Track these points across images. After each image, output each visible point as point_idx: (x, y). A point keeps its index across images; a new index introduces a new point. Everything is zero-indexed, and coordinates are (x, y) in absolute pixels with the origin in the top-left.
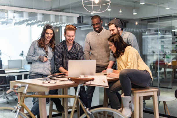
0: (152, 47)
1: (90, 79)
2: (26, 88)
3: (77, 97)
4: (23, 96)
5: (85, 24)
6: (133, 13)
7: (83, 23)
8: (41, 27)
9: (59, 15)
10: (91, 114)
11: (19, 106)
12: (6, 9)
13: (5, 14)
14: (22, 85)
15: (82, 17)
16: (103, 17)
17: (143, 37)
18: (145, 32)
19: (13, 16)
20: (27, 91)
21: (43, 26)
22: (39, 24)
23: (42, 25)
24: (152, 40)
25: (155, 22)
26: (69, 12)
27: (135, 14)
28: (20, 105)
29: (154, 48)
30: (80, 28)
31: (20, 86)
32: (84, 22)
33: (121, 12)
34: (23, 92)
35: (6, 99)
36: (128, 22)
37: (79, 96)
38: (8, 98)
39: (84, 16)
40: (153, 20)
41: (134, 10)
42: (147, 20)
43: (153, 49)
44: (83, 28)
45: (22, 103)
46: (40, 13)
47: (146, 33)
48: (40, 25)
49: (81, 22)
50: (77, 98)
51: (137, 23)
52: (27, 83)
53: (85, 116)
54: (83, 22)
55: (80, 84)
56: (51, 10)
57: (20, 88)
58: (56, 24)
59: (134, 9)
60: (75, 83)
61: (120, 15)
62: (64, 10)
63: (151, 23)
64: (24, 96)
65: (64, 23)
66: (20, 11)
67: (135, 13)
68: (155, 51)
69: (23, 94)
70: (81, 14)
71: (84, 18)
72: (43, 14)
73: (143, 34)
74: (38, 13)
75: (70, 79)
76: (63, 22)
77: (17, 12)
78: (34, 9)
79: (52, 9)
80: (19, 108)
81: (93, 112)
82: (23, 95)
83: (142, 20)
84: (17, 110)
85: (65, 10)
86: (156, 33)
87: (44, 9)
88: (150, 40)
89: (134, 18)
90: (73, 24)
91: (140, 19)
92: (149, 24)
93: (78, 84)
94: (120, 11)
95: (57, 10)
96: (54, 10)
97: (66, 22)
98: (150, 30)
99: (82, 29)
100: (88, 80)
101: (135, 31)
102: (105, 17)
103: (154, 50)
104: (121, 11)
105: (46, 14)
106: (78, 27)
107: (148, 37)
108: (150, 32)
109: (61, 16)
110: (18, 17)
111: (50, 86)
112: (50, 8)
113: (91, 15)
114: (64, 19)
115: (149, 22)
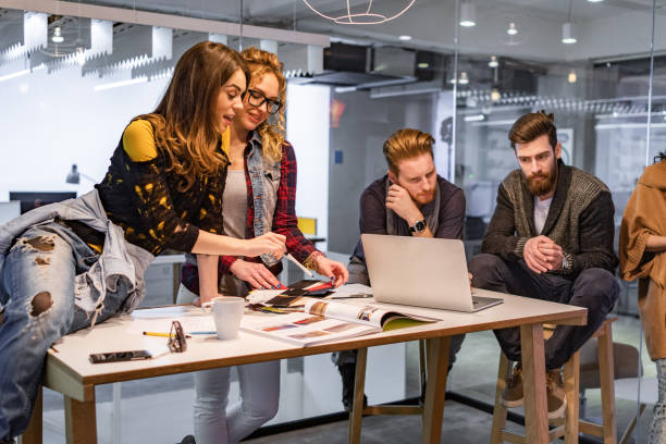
5: (383, 77)
6: (562, 38)
7: (374, 73)
15: (369, 51)
17: (599, 127)
18: (609, 110)
24: (637, 138)
27: (569, 41)
30: (368, 89)
32: (379, 68)
33: (512, 32)
36: (543, 74)
39: (377, 45)
41: (566, 28)
42: (619, 67)
44: (379, 92)
47: (615, 115)
49: (368, 69)
51: (572, 78)
54: (372, 68)
59: (565, 22)
61: (512, 43)
63: (633, 79)
67: (572, 37)
70: (366, 38)
71: (377, 54)
73: (600, 117)
78: (138, 9)
83: (597, 66)
86: (644, 114)
88: (625, 141)
89: (570, 57)
91: (591, 60)
92: (625, 80)
94: (509, 28)
98: (629, 103)
99: (374, 95)
104: (516, 28)
106: (360, 87)
107: (619, 130)
108: (630, 111)
113: (401, 42)
115: (623, 73)
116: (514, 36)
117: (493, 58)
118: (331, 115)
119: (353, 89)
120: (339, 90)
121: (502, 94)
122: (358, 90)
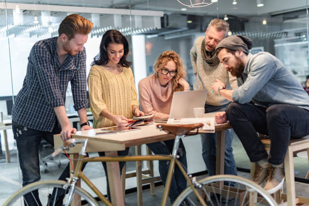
0: (292, 64)
1: (196, 125)
2: (84, 145)
3: (174, 157)
4: (80, 161)
5: (172, 29)
6: (256, 5)
7: (168, 27)
8: (98, 37)
9: (129, 15)
10: (201, 186)
11: (74, 178)
12: (35, 9)
13: (34, 19)
14: (78, 141)
15: (166, 17)
16: (203, 15)
17: (276, 46)
18: (280, 36)
19: (48, 21)
20: (85, 150)
21: (100, 36)
22: (93, 33)
23: (98, 35)
24: (291, 50)
25: (296, 17)
26: (146, 9)
27: (260, 5)
28: (75, 176)
29: (295, 64)
30: (163, 36)
31: (73, 143)
32: (170, 25)
33: (235, 3)
34: (80, 154)
35: (44, 164)
36: (247, 21)
37: (178, 157)
38: (46, 164)
39: (169, 13)
40: (293, 15)
42: (282, 16)
43: (293, 67)
44: (168, 36)
45: (78, 173)
46: (96, 14)
48: (95, 35)
49: (165, 25)
50: (174, 159)
51: (265, 22)
52: (85, 137)
53: (191, 191)
54: (168, 25)
55: (179, 135)
56: (111, 7)
57: (74, 146)
58: (124, 32)
60: (170, 133)
61: (235, 9)
62: (134, 5)
63: (289, 21)
64: (82, 159)
65: (138, 29)
66: (60, 11)
67: (261, 3)
68: (296, 71)
69: (79, 157)
70: (165, 10)
71: (169, 18)
72: (101, 15)
73: (275, 40)
74: (91, 13)
75: (160, 126)
76: (136, 27)
77: (56, 13)
78: (85, 6)
79: (114, 5)
80: (74, 180)
81: (204, 183)
82: (79, 159)
83: (273, 16)
84: (72, 185)
85: (137, 6)
86: (298, 37)
87: (100, 5)
88: (287, 52)
89: (259, 13)
90: (153, 29)
91: (269, 13)
92: (285, 22)
93: (176, 135)
94: (233, 1)
95: (123, 6)
96: (118, 6)
97: (140, 26)
98: (286, 33)
99: (167, 38)
100: (193, 127)
101: (263, 36)
102: (206, 14)
103: (296, 68)
104: (236, 1)
105: (106, 14)
106: (160, 34)
107: (283, 47)
108: (287, 37)
109: (133, 16)
110: (56, 23)
111: (126, 141)
112: (110, 4)
113: (181, 12)
114: (138, 21)
115: (285, 19)
116: (236, 5)
117: (226, 16)
118: (146, 49)
119: (156, 36)
120: (149, 37)
121: (232, 32)
122: (159, 36)
